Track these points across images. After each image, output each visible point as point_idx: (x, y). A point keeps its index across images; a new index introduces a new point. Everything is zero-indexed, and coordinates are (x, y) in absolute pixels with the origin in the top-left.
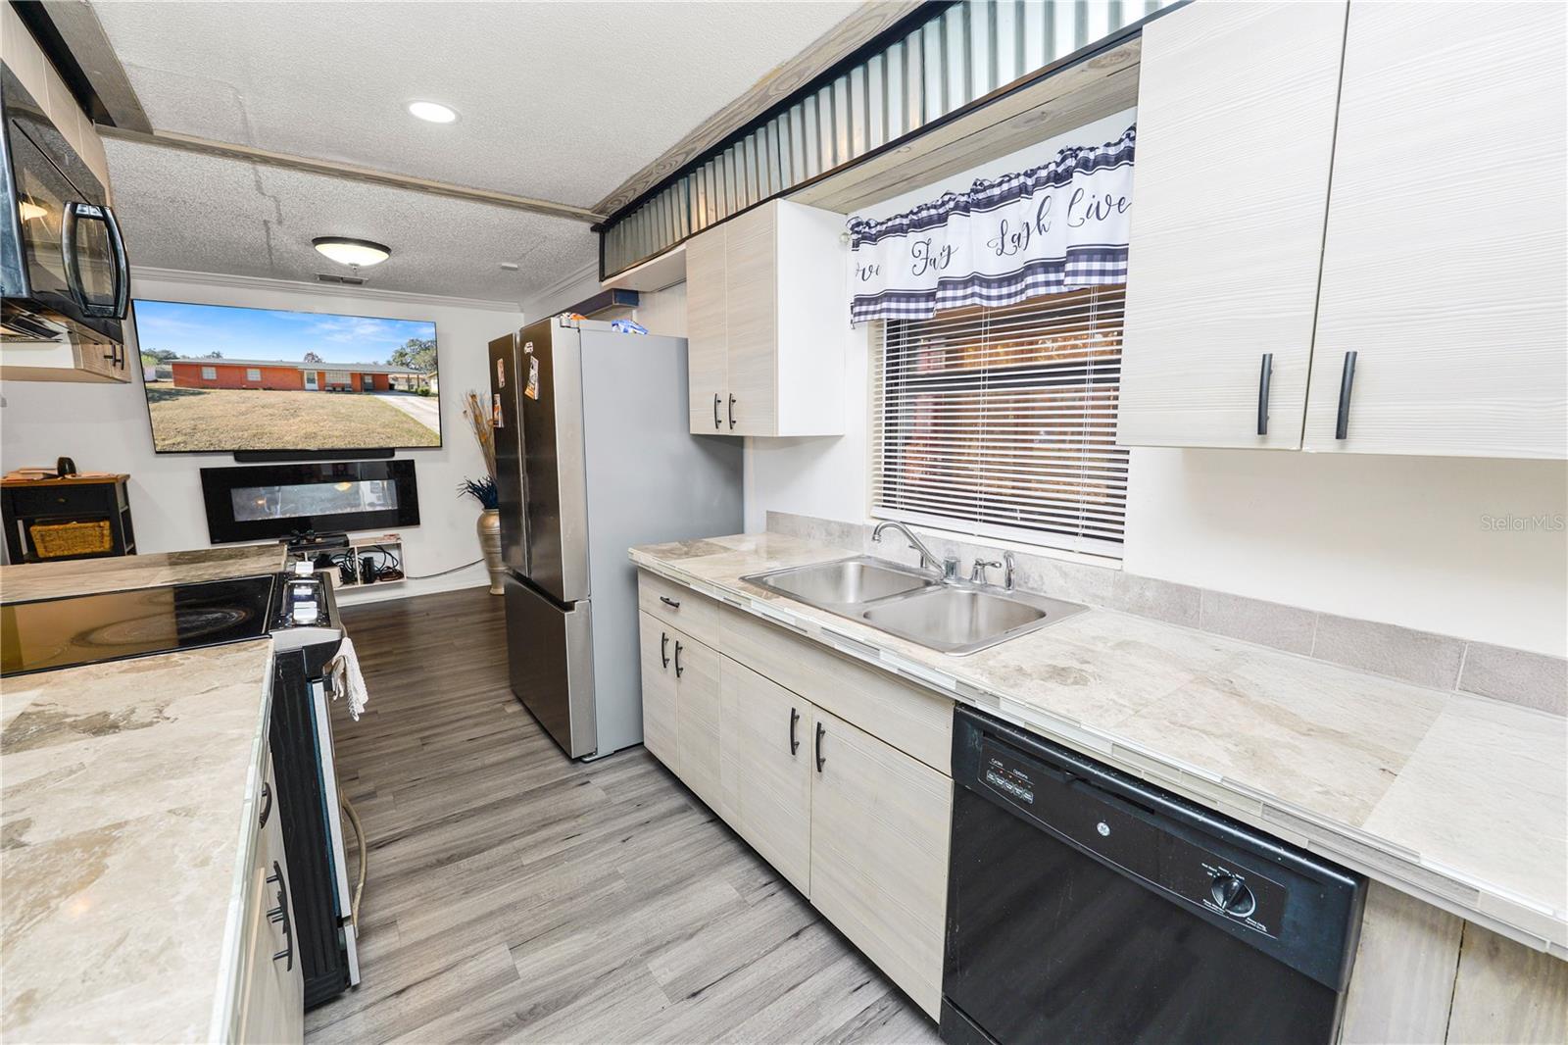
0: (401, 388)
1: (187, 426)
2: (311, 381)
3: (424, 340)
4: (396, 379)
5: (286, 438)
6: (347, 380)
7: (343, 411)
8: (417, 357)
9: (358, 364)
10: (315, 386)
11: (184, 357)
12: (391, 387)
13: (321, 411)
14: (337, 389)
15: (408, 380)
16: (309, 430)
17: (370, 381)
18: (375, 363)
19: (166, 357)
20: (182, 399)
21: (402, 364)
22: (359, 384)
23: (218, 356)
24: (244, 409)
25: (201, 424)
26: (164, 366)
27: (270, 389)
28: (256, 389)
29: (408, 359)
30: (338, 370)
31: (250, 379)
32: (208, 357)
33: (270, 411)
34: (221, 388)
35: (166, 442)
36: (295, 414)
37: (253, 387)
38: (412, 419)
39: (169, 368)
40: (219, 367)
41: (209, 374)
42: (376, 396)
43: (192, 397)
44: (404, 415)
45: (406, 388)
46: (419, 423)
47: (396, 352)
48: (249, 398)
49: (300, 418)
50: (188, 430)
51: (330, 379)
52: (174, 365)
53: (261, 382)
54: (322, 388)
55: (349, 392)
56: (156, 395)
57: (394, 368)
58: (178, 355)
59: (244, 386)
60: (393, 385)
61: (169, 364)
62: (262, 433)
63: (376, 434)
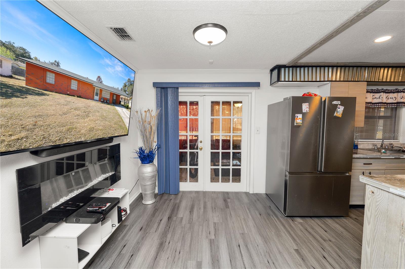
0: (123, 103)
1: (29, 122)
2: (97, 94)
3: (131, 80)
4: (122, 98)
5: (82, 132)
6: (108, 96)
7: (105, 114)
8: (129, 88)
9: (113, 88)
10: (97, 98)
11: (36, 59)
13: (97, 114)
14: (105, 101)
15: (125, 100)
17: (115, 98)
18: (118, 89)
19: (23, 56)
20: (31, 98)
21: (125, 91)
22: (112, 99)
23: (58, 65)
24: (66, 110)
25: (40, 121)
26: (20, 63)
27: (80, 97)
28: (74, 96)
30: (106, 89)
31: (72, 88)
32: (52, 64)
33: (78, 112)
34: (56, 93)
35: (13, 138)
36: (87, 116)
37: (72, 93)
39: (23, 66)
40: (57, 74)
41: (50, 79)
42: (115, 107)
43: (37, 97)
44: (122, 118)
46: (123, 122)
47: (124, 84)
48: (69, 102)
49: (89, 118)
50: (31, 126)
51: (104, 95)
52: (29, 65)
55: (108, 104)
56: (10, 91)
57: (122, 92)
58: (32, 57)
59: (68, 93)
60: (120, 102)
61: (23, 61)
62: (73, 128)
63: (112, 128)
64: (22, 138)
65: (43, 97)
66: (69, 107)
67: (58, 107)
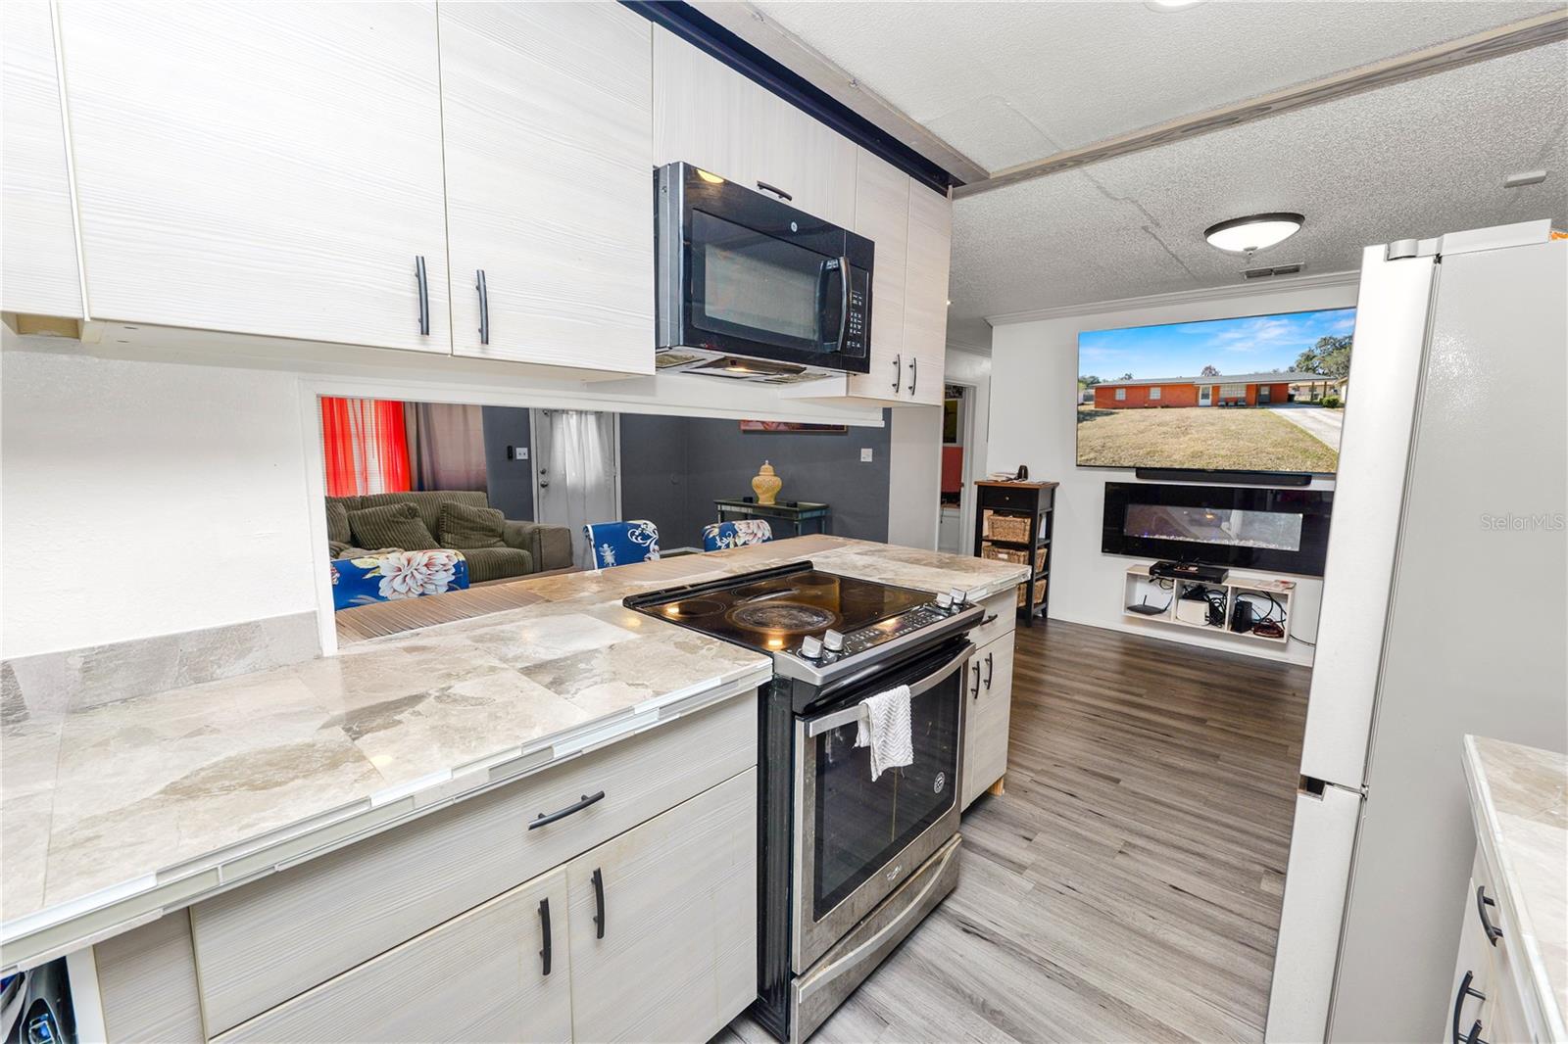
0: (1302, 399)
1: (1097, 443)
2: (1205, 396)
3: (1339, 337)
4: (1297, 389)
5: (1175, 457)
6: (1241, 393)
7: (1233, 428)
8: (1328, 359)
9: (1257, 374)
10: (1208, 402)
11: (1104, 381)
12: (1291, 398)
13: (1211, 428)
14: (1230, 404)
15: (1313, 388)
16: (1196, 448)
17: (1267, 393)
18: (1275, 371)
19: (1092, 383)
20: (1098, 419)
21: (1308, 369)
22: (1254, 396)
23: (1130, 377)
24: (1143, 427)
25: (1109, 442)
26: (1089, 391)
27: (1167, 407)
28: (1155, 407)
29: (1316, 362)
30: (1233, 383)
31: (1152, 398)
32: (1122, 379)
33: (1164, 429)
34: (1128, 408)
35: (1085, 457)
36: (1185, 433)
37: (1153, 405)
38: (1311, 436)
39: (1092, 392)
40: (1128, 388)
41: (1121, 395)
42: (1270, 410)
43: (1105, 418)
44: (1302, 431)
45: (1308, 399)
46: (1319, 442)
47: (1302, 355)
48: (1148, 417)
49: (1190, 436)
50: (1099, 448)
51: (1224, 393)
52: (1097, 389)
53: (1161, 399)
54: (1215, 404)
55: (1242, 407)
56: (1084, 416)
57: (1298, 375)
58: (1101, 380)
59: (1146, 405)
60: (1293, 396)
61: (1092, 388)
62: (1155, 452)
63: (1264, 454)
64: (1091, 460)
65: (1113, 416)
66: (1147, 423)
67: (1132, 424)
